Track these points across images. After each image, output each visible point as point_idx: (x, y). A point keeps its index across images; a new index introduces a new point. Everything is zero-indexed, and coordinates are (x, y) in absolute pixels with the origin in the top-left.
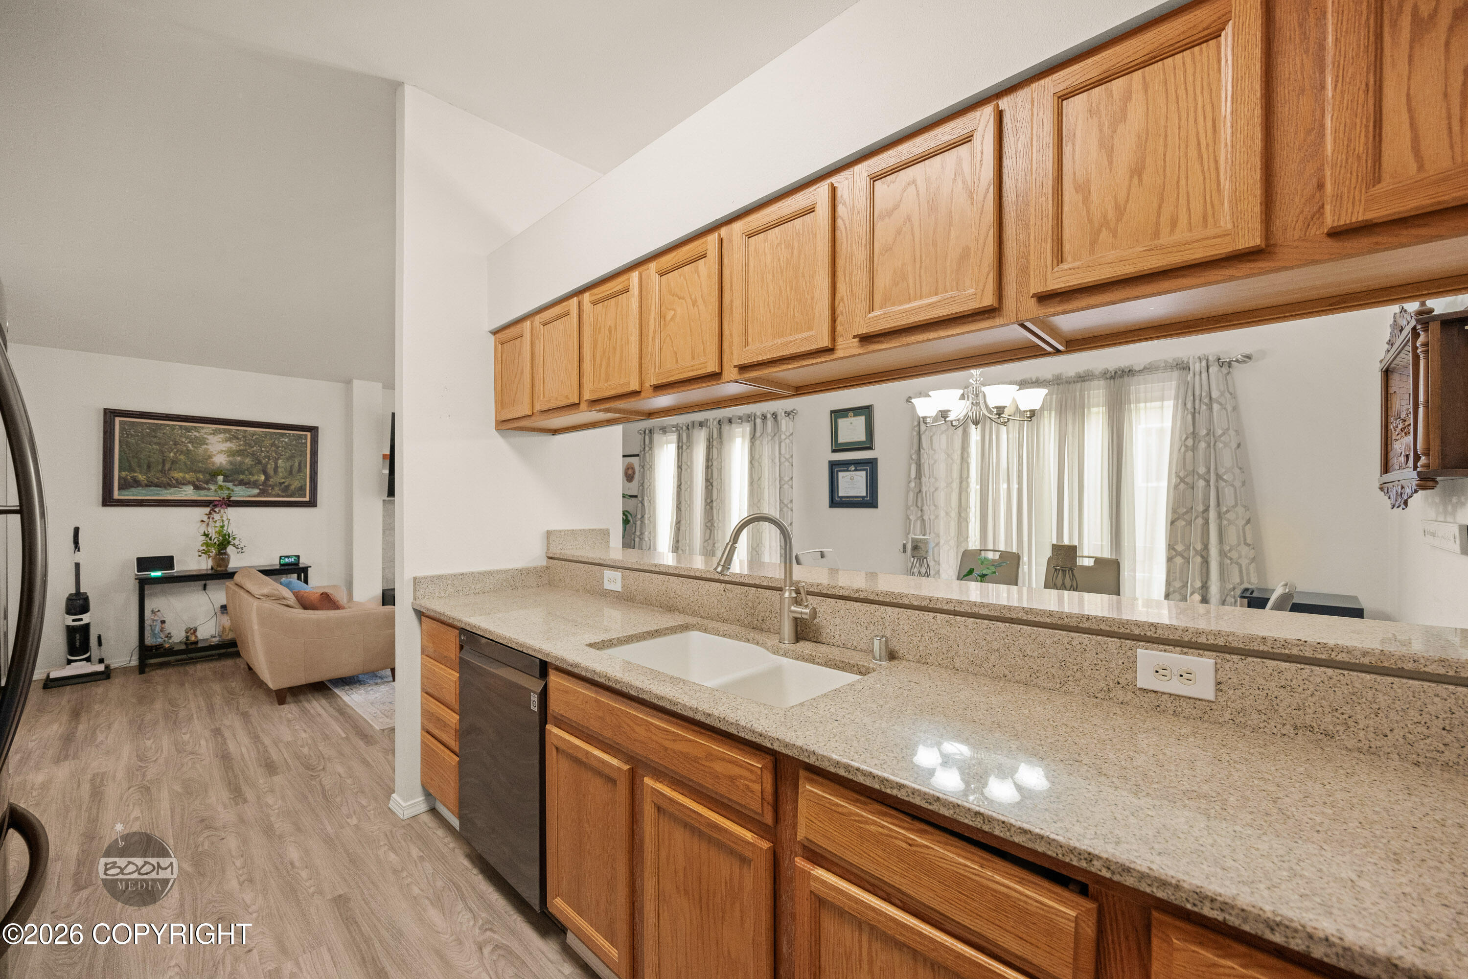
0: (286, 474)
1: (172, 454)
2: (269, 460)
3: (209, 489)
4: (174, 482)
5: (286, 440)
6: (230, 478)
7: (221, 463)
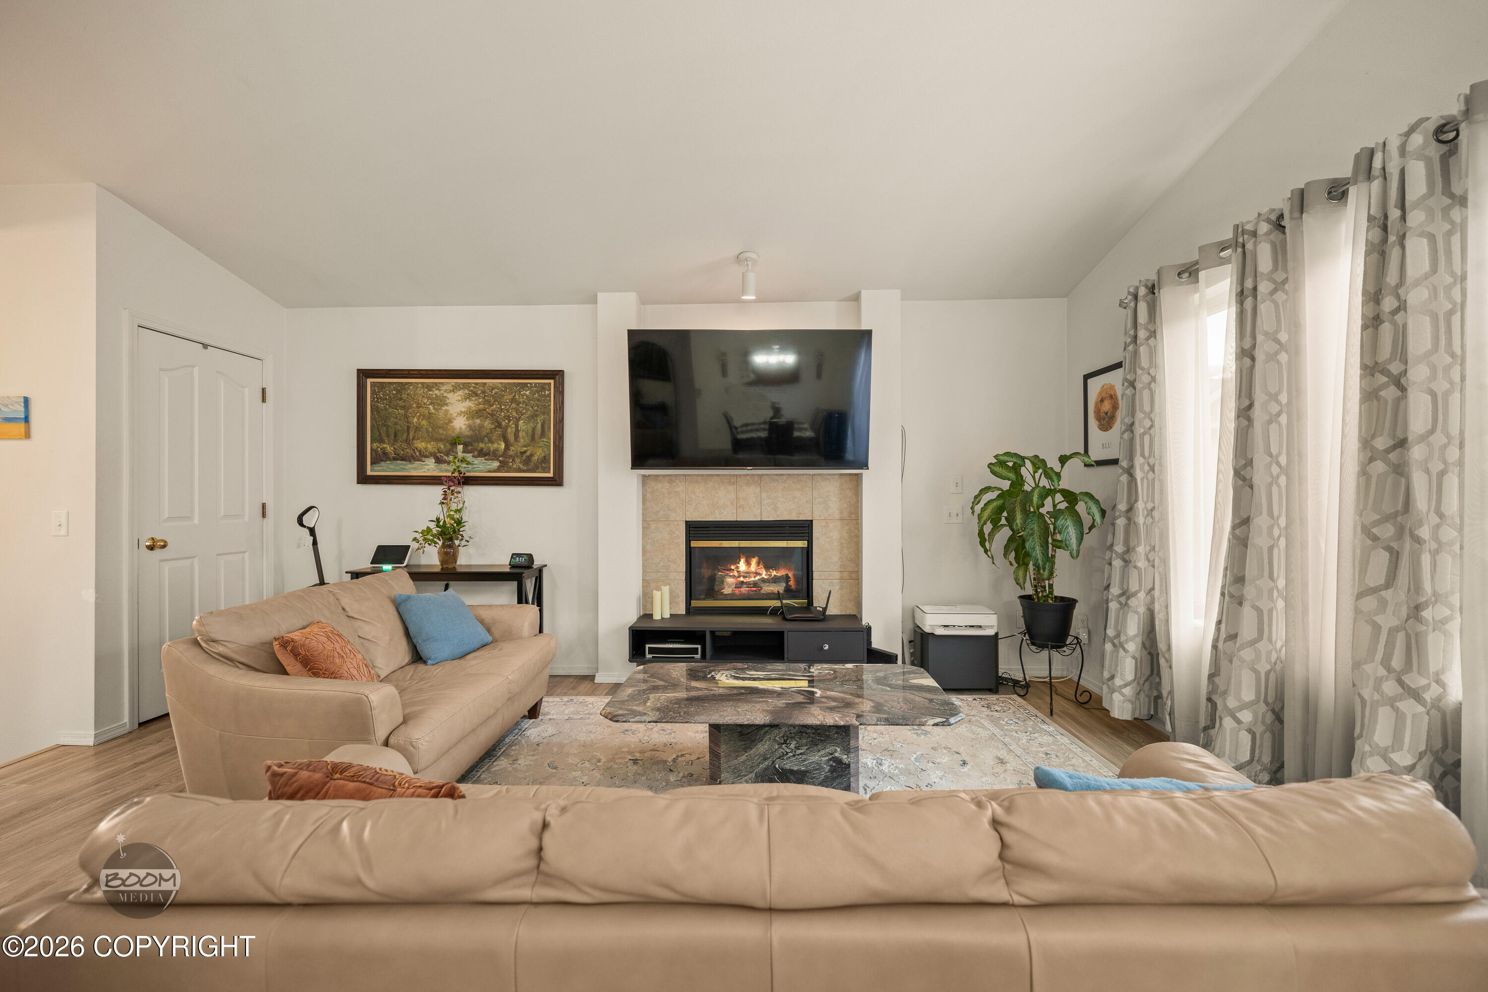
0: (527, 440)
1: (415, 420)
2: (509, 421)
3: (448, 462)
4: (418, 454)
5: (528, 393)
6: (470, 448)
7: (461, 428)
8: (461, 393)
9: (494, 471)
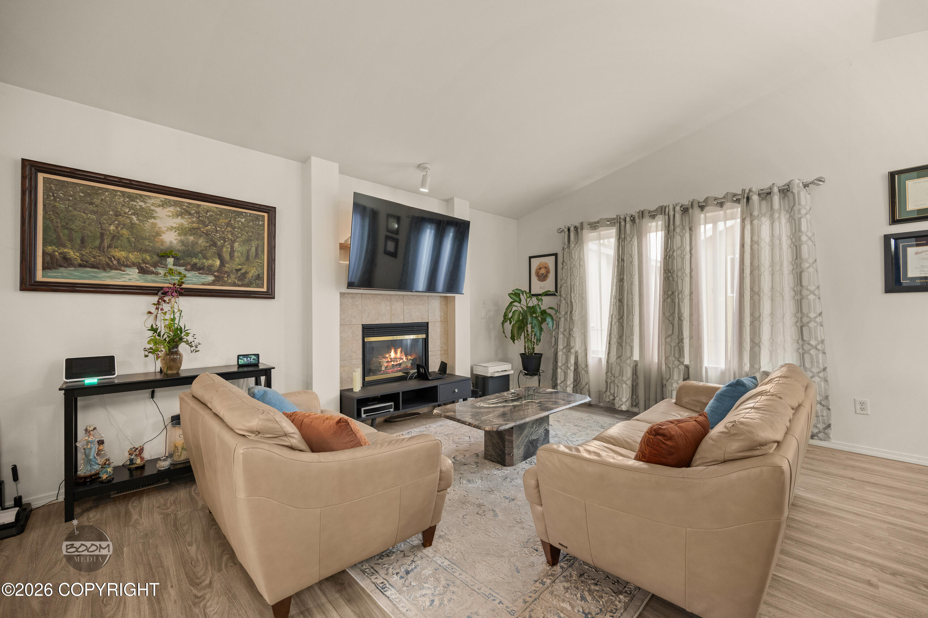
0: (243, 260)
1: (112, 228)
2: (225, 242)
3: (157, 274)
4: (115, 262)
5: (243, 220)
6: (182, 262)
7: (171, 242)
8: (172, 209)
9: (209, 284)
